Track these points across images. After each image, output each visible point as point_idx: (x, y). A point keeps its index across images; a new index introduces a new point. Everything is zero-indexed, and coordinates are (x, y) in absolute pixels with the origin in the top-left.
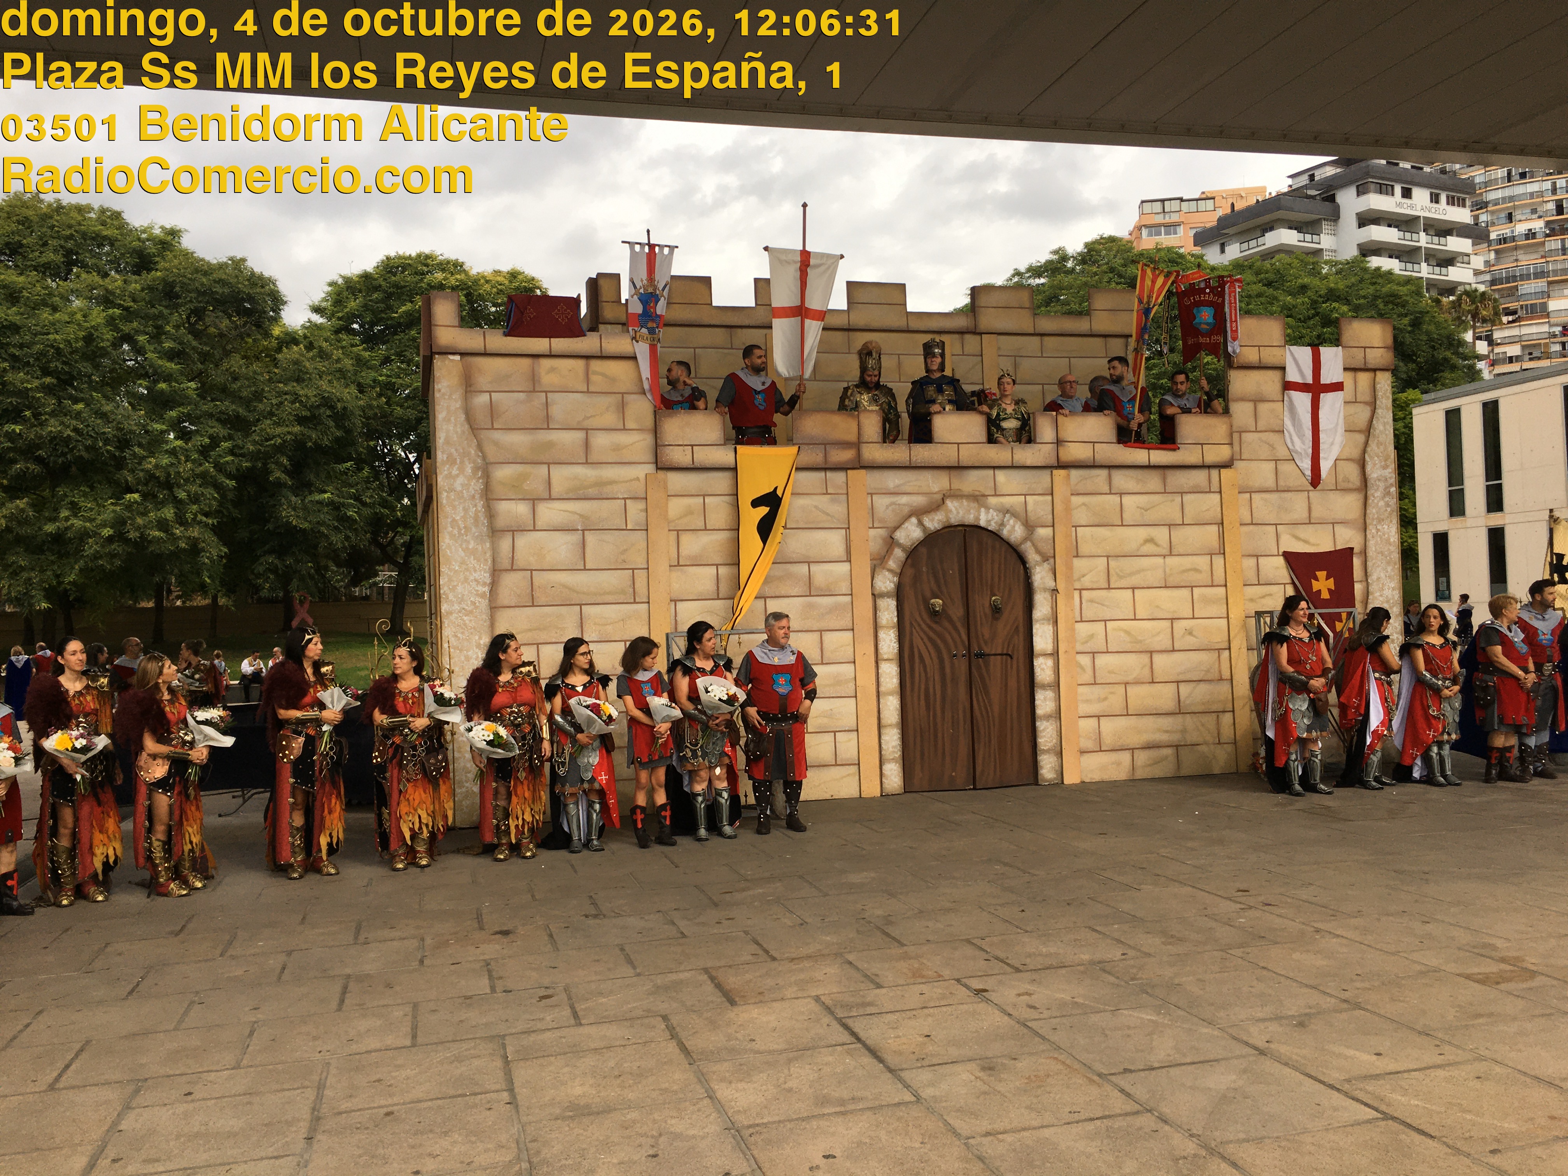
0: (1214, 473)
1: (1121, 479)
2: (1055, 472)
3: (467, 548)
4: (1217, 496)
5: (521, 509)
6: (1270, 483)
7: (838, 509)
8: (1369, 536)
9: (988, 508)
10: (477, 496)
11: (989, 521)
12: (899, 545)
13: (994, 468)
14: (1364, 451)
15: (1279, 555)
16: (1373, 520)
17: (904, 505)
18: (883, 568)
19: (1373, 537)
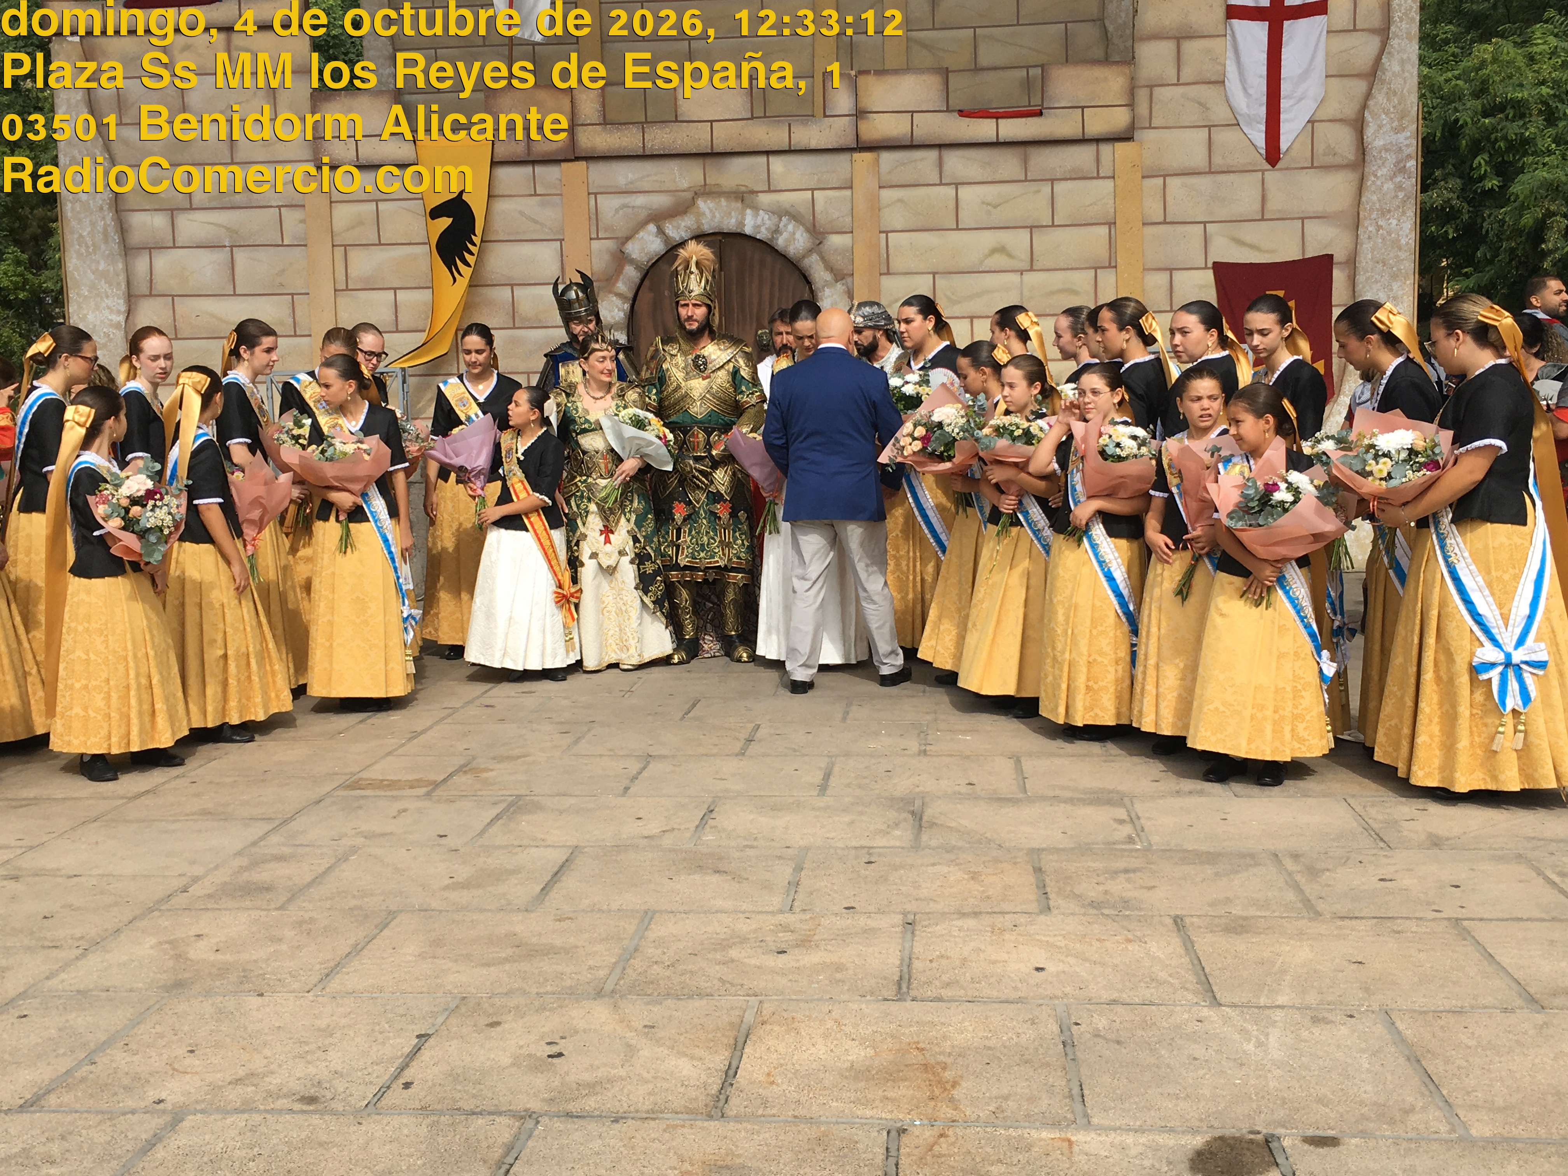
0: (1106, 149)
1: (955, 161)
2: (857, 156)
3: (97, 269)
4: (1109, 183)
5: (158, 221)
6: (1199, 159)
7: (549, 215)
8: (1363, 236)
9: (756, 208)
10: (106, 207)
11: (757, 227)
12: (632, 261)
13: (768, 153)
14: (1364, 107)
15: (1206, 268)
16: (1372, 209)
17: (639, 207)
18: (610, 292)
19: (1369, 238)
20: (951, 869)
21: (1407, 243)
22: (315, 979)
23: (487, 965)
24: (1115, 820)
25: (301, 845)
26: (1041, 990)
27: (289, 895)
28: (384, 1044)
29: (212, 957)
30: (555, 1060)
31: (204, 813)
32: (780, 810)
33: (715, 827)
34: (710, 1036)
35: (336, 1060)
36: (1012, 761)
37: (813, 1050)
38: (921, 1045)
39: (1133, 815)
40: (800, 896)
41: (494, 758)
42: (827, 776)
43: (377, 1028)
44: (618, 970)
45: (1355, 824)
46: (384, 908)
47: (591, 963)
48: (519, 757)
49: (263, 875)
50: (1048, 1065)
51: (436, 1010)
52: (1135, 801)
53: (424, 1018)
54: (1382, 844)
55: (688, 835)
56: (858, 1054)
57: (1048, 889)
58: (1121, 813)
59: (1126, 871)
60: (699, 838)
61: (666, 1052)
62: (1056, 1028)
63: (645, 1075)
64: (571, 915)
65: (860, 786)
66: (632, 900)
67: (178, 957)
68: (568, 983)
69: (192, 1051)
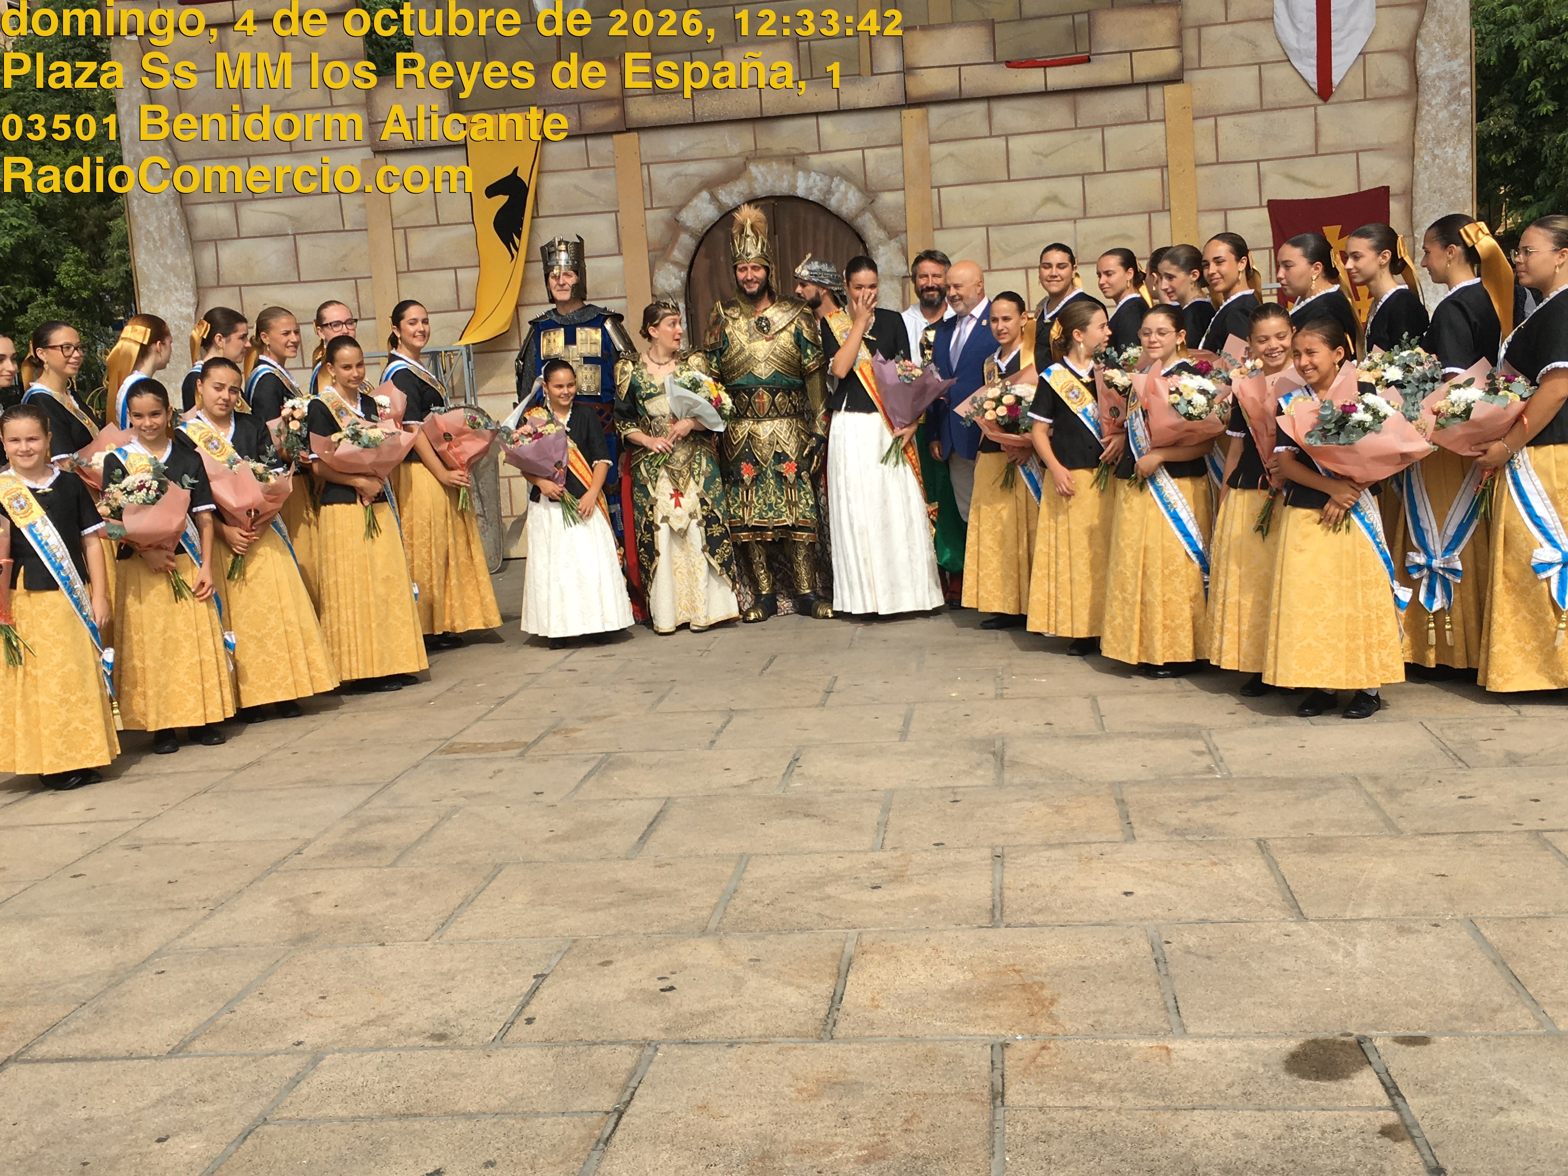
0: (1153, 92)
1: (1004, 113)
2: (905, 112)
3: (165, 263)
4: (1160, 127)
5: (222, 213)
6: (1250, 99)
7: (603, 187)
8: (1419, 167)
9: (807, 170)
10: (171, 202)
11: (809, 189)
12: (686, 229)
13: (817, 114)
14: (1416, 36)
15: (1261, 206)
16: (1426, 141)
17: (692, 175)
18: (666, 260)
19: (1426, 168)
20: (1036, 804)
21: (1464, 172)
22: (431, 928)
23: (594, 910)
24: (1194, 752)
25: (404, 807)
26: (1130, 913)
27: (398, 853)
28: (503, 984)
29: (332, 912)
30: (668, 994)
31: (309, 781)
32: (863, 756)
33: (802, 774)
34: (814, 966)
35: (459, 1000)
36: (1088, 701)
37: (914, 976)
38: (1017, 968)
39: (1212, 748)
40: (890, 835)
41: (581, 719)
42: (907, 723)
43: (495, 970)
44: (720, 910)
45: (1433, 746)
46: (490, 861)
47: (693, 904)
48: (605, 717)
49: (373, 835)
50: (1140, 981)
51: (549, 952)
52: (1212, 732)
53: (539, 960)
54: (1460, 764)
55: (777, 783)
56: (957, 977)
57: (1132, 819)
58: (1200, 745)
59: (1208, 799)
60: (787, 785)
61: (773, 982)
62: (1147, 947)
63: (755, 1004)
64: (671, 861)
65: (940, 730)
66: (729, 845)
67: (300, 913)
68: (673, 923)
69: (323, 998)
